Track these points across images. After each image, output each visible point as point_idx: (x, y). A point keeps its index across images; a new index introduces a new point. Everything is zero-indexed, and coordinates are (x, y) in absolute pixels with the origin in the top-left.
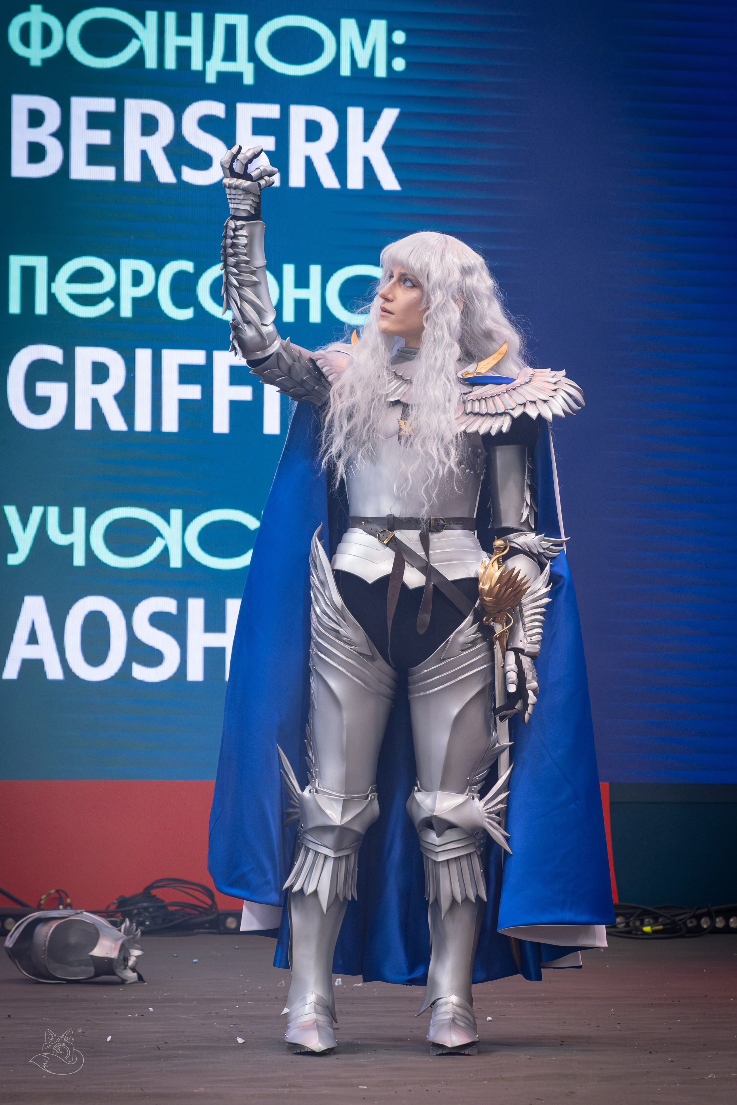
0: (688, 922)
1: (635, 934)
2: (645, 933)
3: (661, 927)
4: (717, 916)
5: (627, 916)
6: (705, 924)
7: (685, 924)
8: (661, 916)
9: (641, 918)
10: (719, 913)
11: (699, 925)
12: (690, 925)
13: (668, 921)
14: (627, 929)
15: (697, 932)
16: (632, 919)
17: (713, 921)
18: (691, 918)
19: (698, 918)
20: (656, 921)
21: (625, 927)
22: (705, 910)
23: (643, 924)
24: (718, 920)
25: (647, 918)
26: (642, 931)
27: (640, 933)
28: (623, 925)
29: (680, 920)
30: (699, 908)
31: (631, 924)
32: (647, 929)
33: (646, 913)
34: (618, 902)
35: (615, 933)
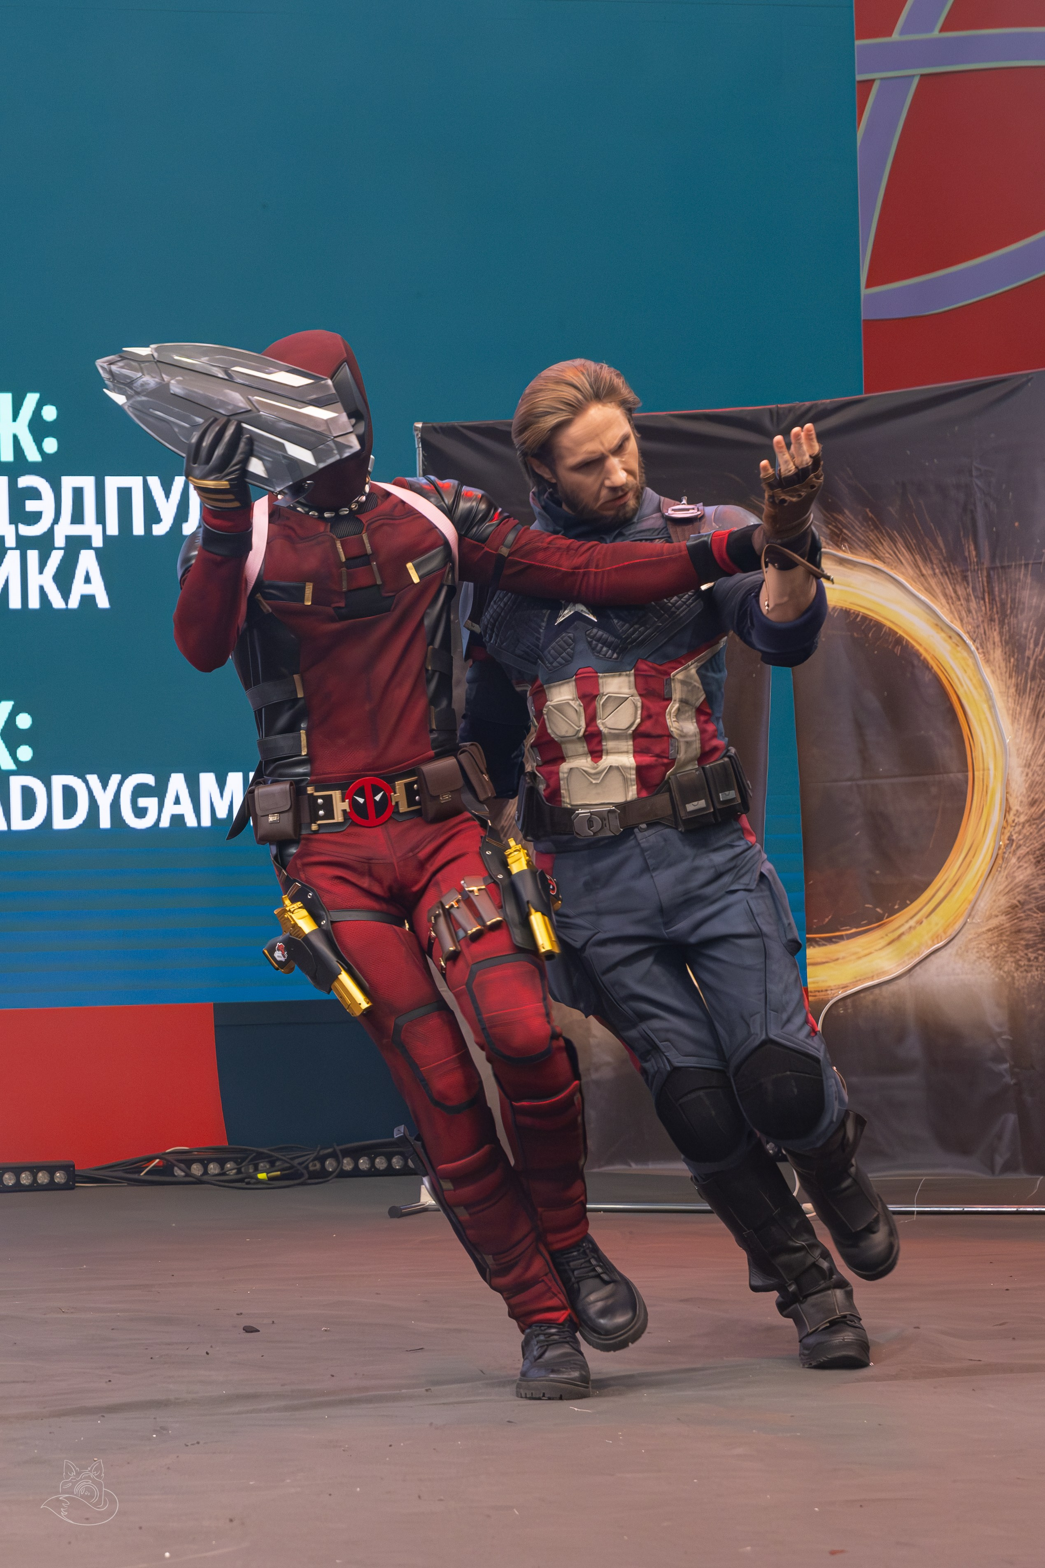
0: (310, 1165)
1: (248, 1183)
2: (260, 1181)
3: (278, 1173)
4: (344, 1157)
5: (238, 1162)
6: (330, 1165)
7: (307, 1168)
8: (278, 1159)
9: (257, 1162)
10: (346, 1153)
11: (323, 1168)
12: (311, 1168)
13: (288, 1165)
14: (240, 1176)
15: (322, 1176)
16: (243, 1164)
17: (339, 1162)
18: (315, 1159)
19: (322, 1159)
20: (272, 1164)
21: (235, 1175)
22: (330, 1150)
23: (257, 1170)
24: (345, 1161)
25: (261, 1162)
26: (257, 1179)
27: (253, 1181)
28: (234, 1171)
29: (300, 1164)
30: (322, 1149)
31: (243, 1170)
32: (262, 1176)
33: (260, 1156)
34: (226, 1145)
35: (223, 1182)
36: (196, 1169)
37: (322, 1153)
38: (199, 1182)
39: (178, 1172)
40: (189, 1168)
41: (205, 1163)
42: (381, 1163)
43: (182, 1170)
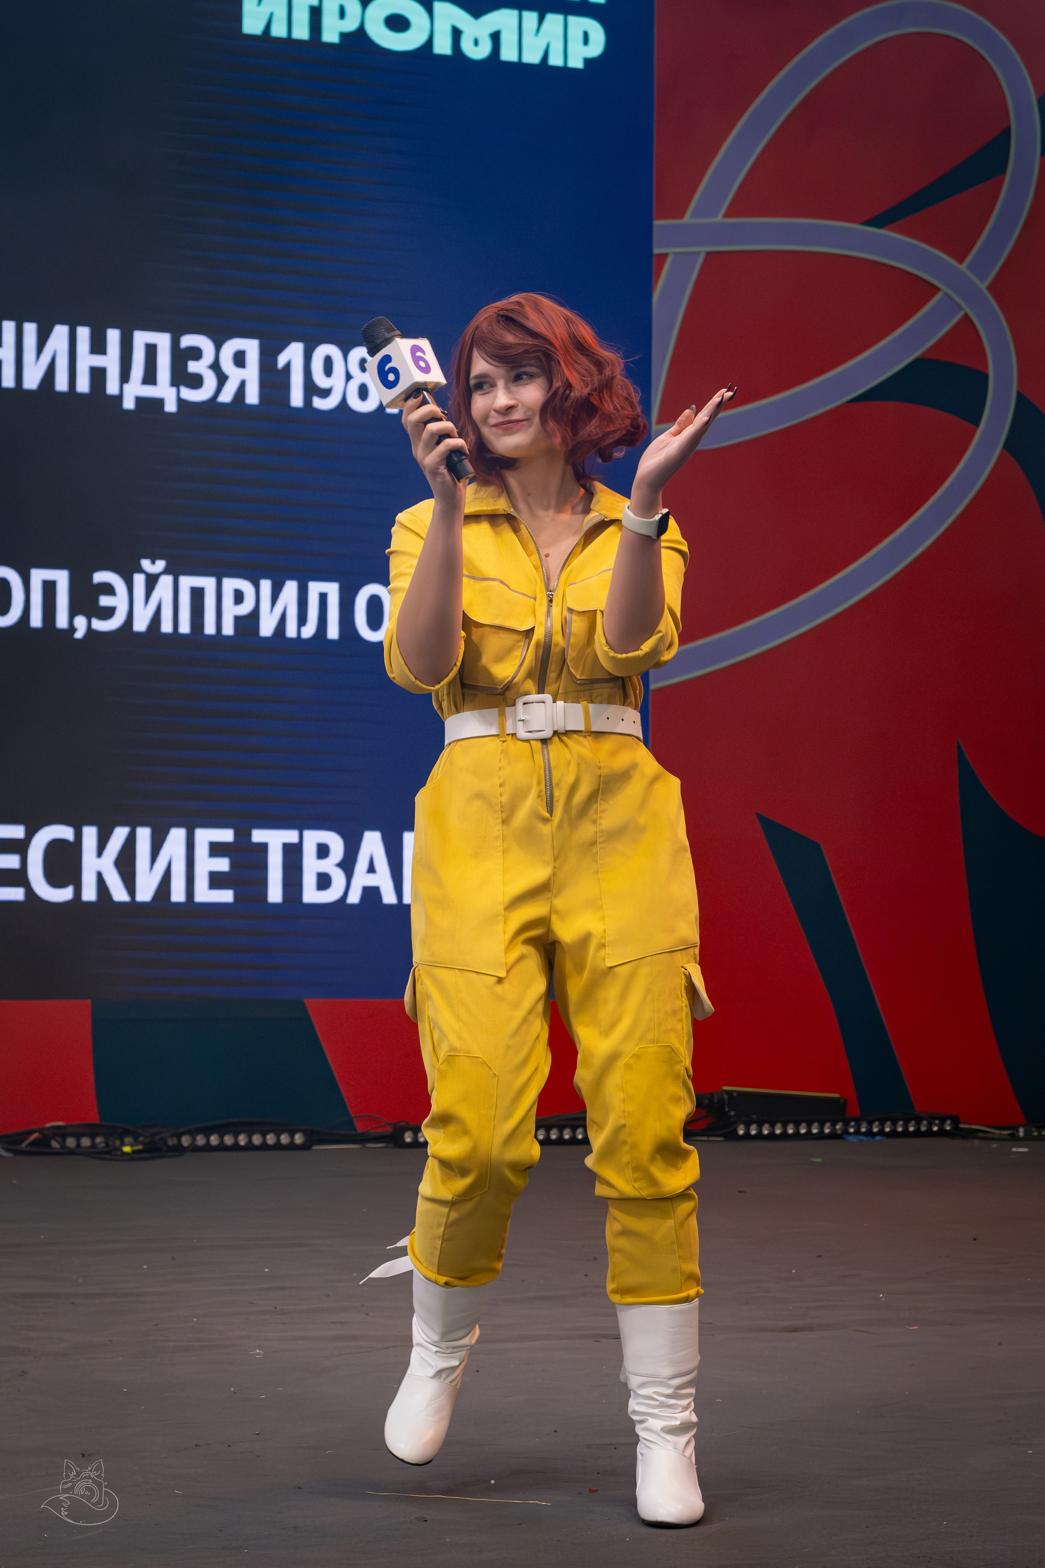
0: (168, 1140)
1: (114, 1155)
2: (126, 1154)
3: (140, 1147)
4: (199, 1134)
5: (106, 1136)
6: (186, 1141)
7: (166, 1143)
8: (142, 1135)
9: (123, 1137)
10: (199, 1131)
11: (180, 1144)
12: (170, 1144)
13: (147, 1140)
14: (107, 1149)
15: (179, 1150)
16: (111, 1138)
17: (194, 1139)
18: (172, 1136)
19: (179, 1136)
20: (136, 1140)
21: (104, 1147)
22: (185, 1128)
23: (123, 1144)
24: (198, 1138)
25: (127, 1138)
26: (122, 1150)
27: (119, 1153)
28: (103, 1145)
29: (161, 1139)
30: (180, 1126)
31: (111, 1143)
32: (127, 1149)
33: (127, 1132)
34: (98, 1122)
35: (93, 1153)
36: (71, 1142)
37: (181, 1130)
38: (71, 1152)
39: (55, 1144)
40: (64, 1140)
41: (78, 1136)
42: (228, 1140)
43: (58, 1142)
